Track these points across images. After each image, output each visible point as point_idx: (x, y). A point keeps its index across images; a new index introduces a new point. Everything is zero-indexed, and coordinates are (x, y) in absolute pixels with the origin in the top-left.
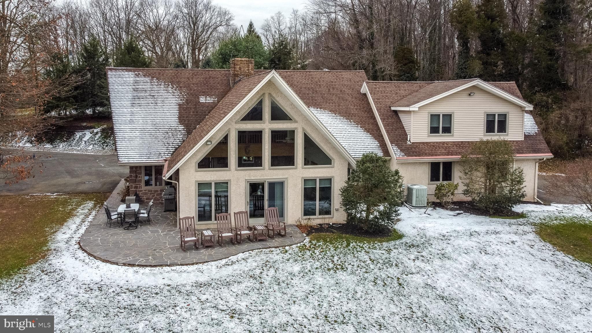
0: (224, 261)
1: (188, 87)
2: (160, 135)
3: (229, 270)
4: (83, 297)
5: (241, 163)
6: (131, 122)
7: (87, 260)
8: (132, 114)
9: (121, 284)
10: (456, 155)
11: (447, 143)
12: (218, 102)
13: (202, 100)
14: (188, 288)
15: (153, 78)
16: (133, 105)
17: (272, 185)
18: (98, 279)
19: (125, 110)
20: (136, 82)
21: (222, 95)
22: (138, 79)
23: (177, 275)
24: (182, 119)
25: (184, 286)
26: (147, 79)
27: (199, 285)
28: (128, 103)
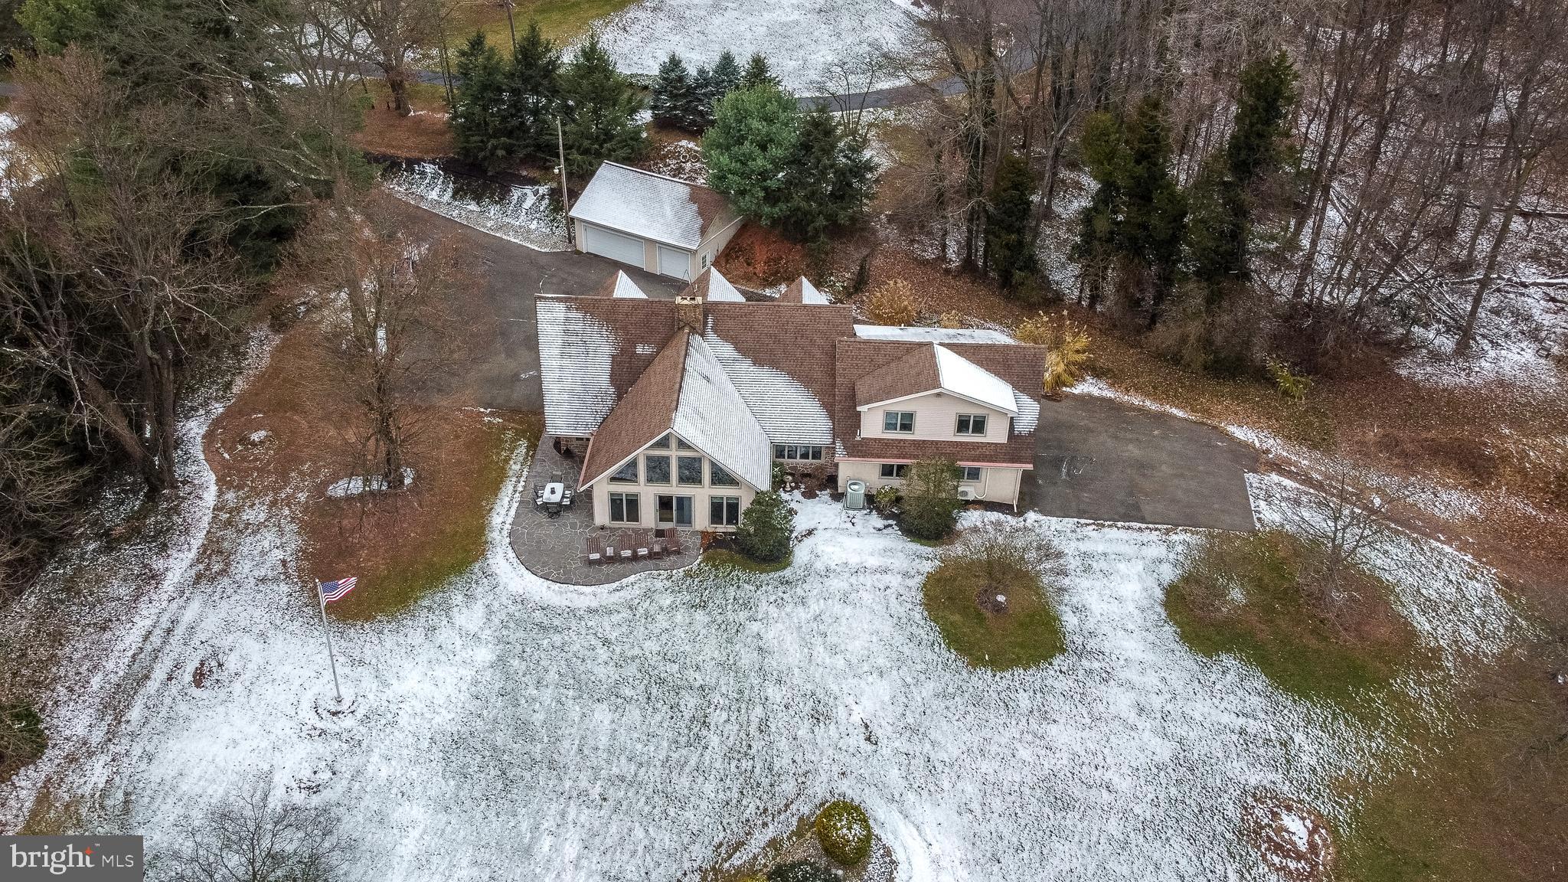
0: (615, 585)
1: (624, 328)
2: (589, 399)
3: (616, 597)
4: (512, 609)
5: (650, 480)
6: (560, 380)
7: (515, 565)
8: (561, 368)
9: (537, 599)
10: (910, 458)
11: (905, 441)
12: (658, 353)
13: (639, 350)
14: (582, 613)
15: (586, 313)
16: (562, 355)
17: (680, 500)
18: (521, 592)
19: (554, 363)
20: (567, 319)
21: (663, 345)
22: (570, 315)
23: (576, 596)
24: (614, 378)
25: (579, 609)
26: (580, 315)
27: (591, 611)
28: (557, 352)
